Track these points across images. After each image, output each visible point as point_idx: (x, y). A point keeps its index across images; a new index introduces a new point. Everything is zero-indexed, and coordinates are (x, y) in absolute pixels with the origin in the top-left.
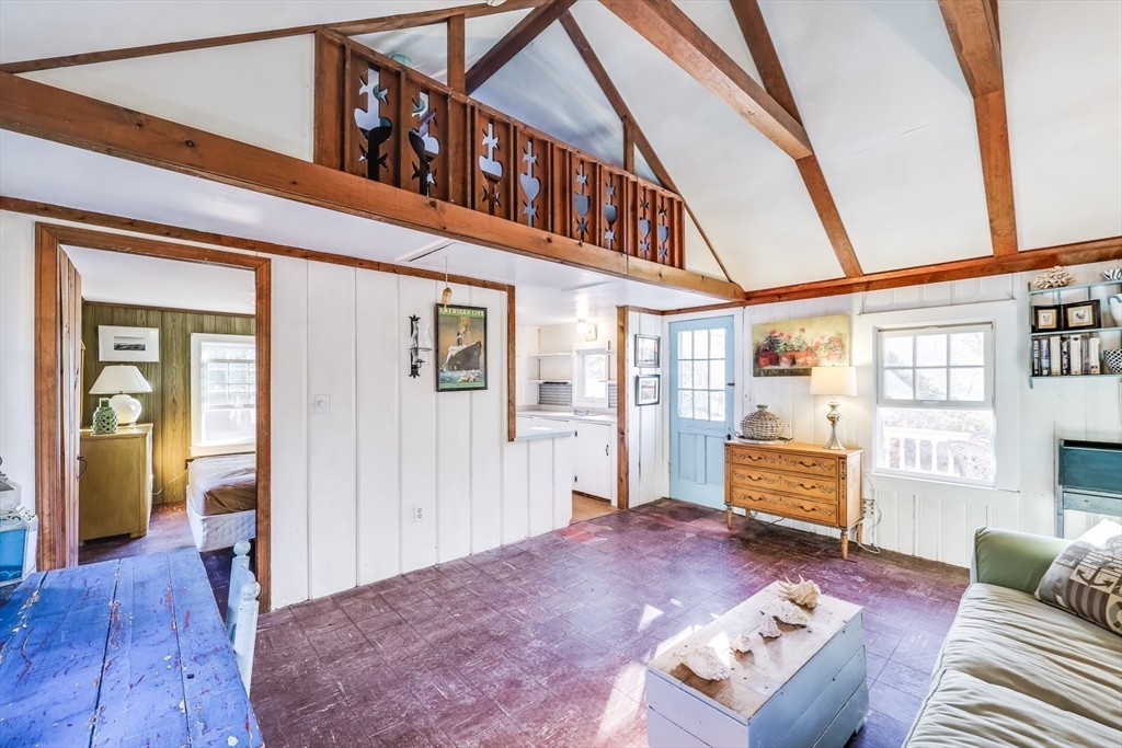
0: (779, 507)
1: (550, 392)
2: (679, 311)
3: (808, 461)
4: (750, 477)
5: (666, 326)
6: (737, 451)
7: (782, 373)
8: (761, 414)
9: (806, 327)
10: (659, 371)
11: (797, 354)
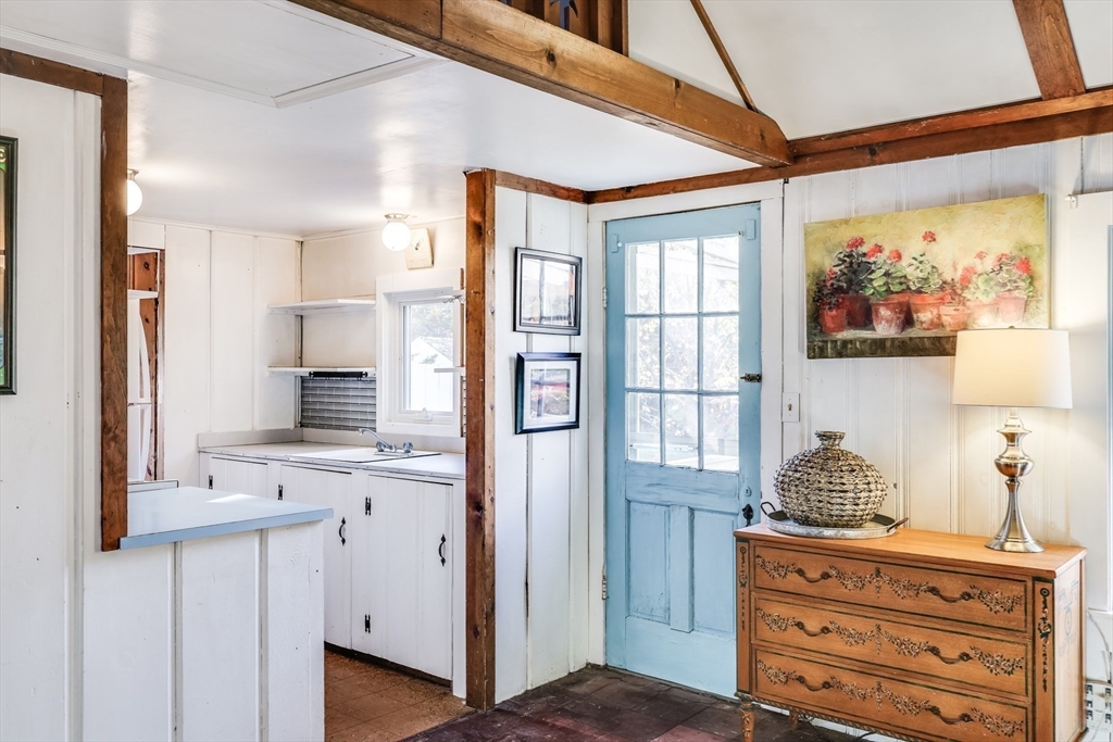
1: (328, 399)
2: (627, 192)
3: (952, 586)
4: (800, 625)
5: (597, 229)
6: (769, 555)
7: (879, 348)
8: (827, 456)
9: (938, 230)
10: (578, 344)
11: (915, 300)
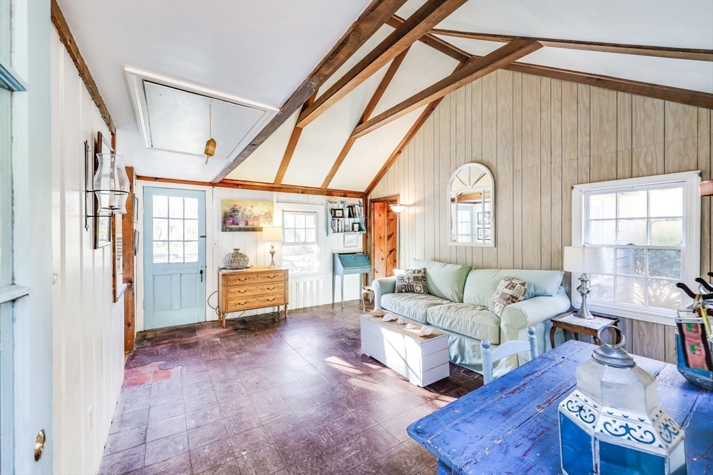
0: (256, 304)
2: (156, 179)
3: (272, 275)
4: (239, 292)
5: (141, 189)
7: (240, 230)
8: (237, 255)
9: (254, 205)
11: (249, 219)
